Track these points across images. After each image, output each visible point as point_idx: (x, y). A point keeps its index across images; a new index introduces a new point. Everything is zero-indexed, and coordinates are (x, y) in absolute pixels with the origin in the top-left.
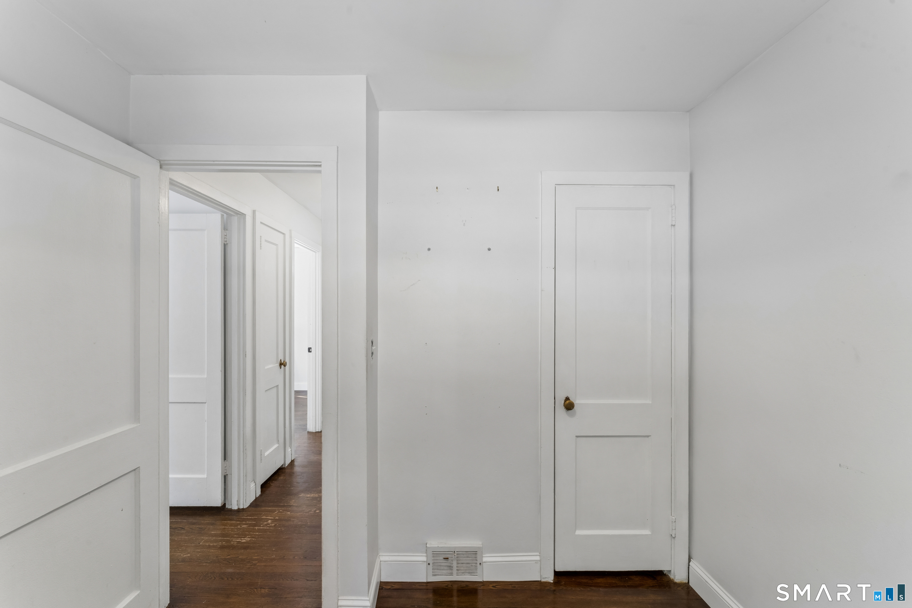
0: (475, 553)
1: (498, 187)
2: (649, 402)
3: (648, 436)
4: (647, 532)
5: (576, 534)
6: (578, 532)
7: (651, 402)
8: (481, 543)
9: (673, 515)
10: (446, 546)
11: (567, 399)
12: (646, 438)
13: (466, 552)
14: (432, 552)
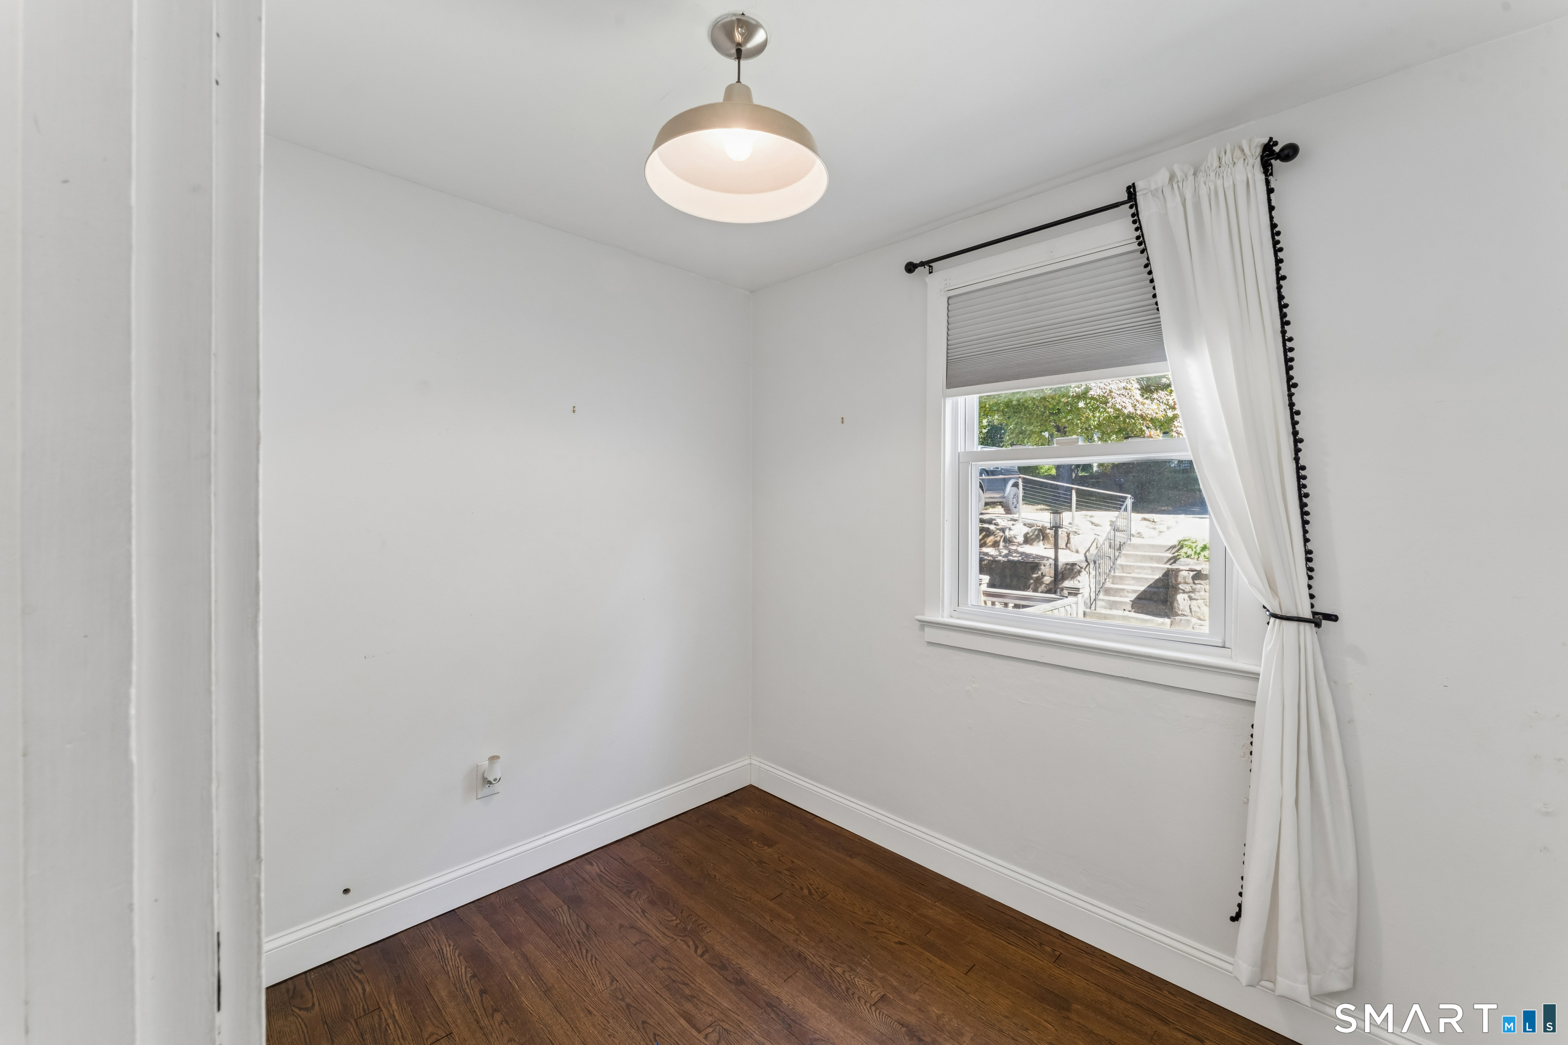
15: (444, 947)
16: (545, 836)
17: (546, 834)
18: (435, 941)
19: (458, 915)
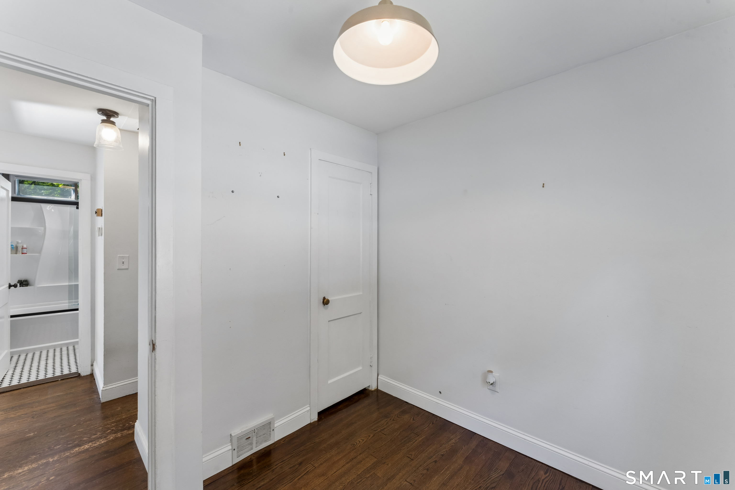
0: (270, 423)
1: (284, 153)
2: (361, 293)
3: (361, 313)
4: (360, 368)
5: (329, 383)
6: (330, 382)
7: (362, 294)
8: (273, 415)
9: (371, 354)
10: (248, 428)
11: (324, 298)
12: (360, 314)
13: (263, 426)
14: (237, 439)
15: (454, 439)
16: (524, 434)
17: (525, 434)
18: (456, 435)
19: (474, 436)
